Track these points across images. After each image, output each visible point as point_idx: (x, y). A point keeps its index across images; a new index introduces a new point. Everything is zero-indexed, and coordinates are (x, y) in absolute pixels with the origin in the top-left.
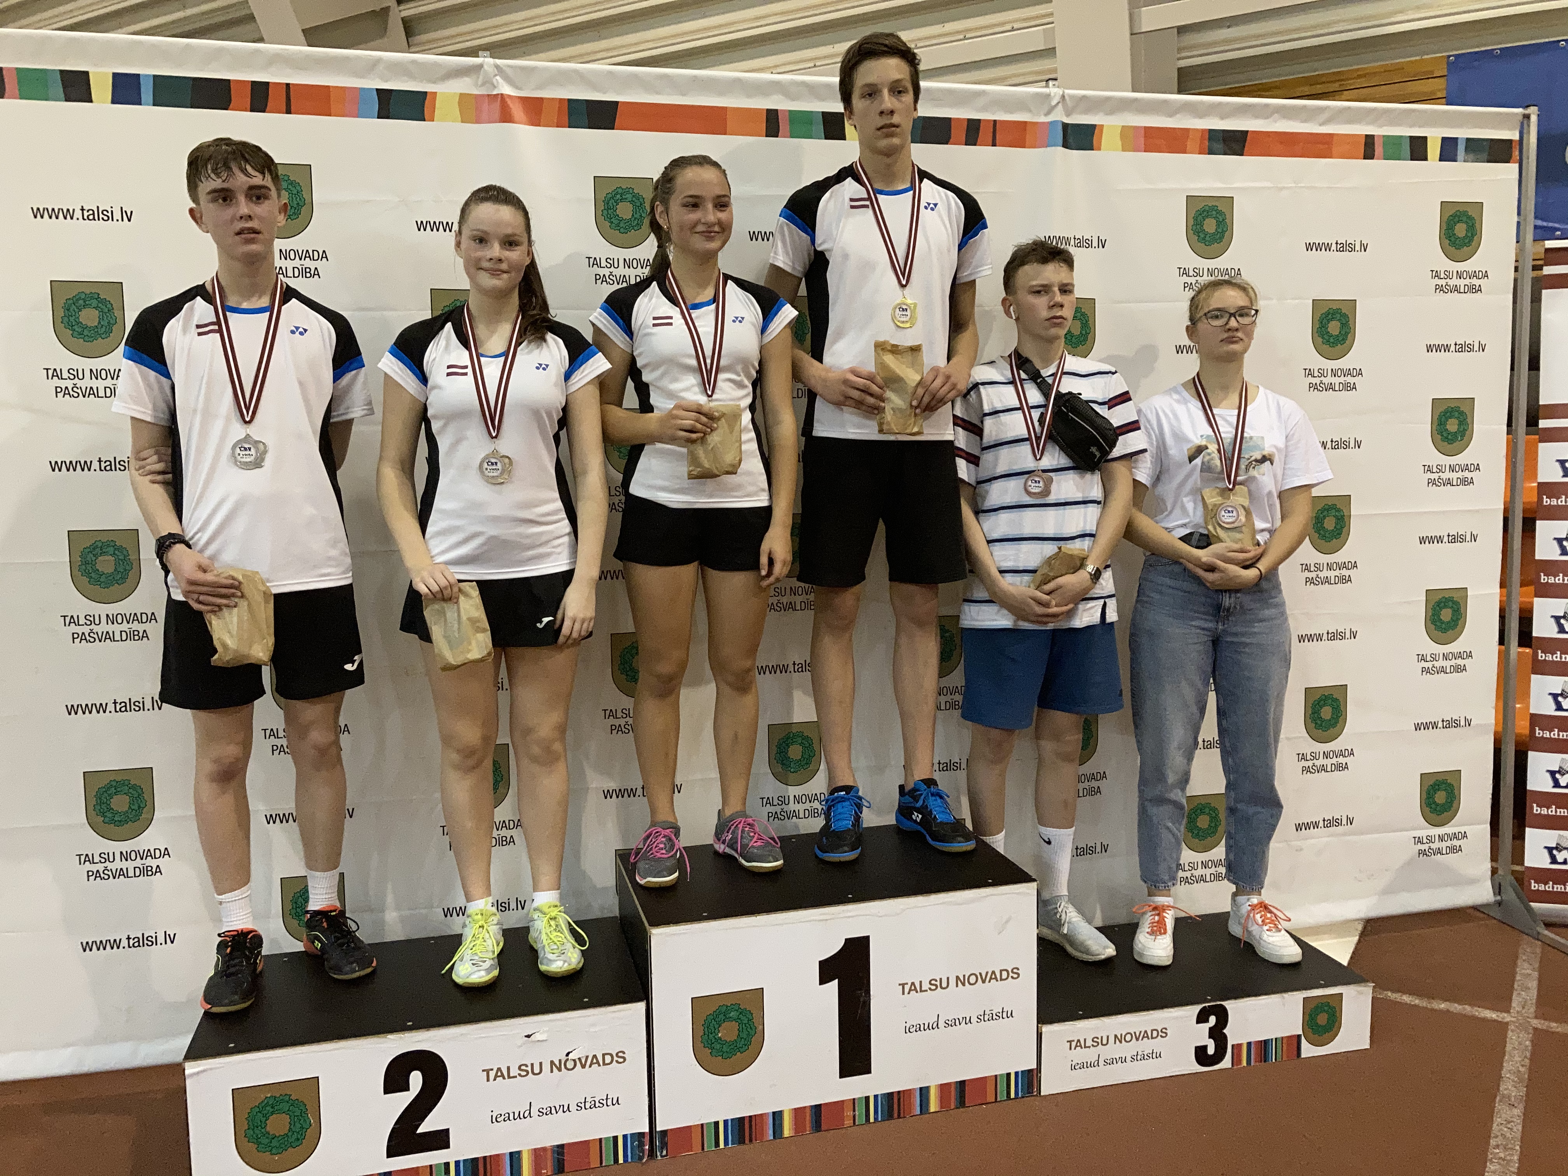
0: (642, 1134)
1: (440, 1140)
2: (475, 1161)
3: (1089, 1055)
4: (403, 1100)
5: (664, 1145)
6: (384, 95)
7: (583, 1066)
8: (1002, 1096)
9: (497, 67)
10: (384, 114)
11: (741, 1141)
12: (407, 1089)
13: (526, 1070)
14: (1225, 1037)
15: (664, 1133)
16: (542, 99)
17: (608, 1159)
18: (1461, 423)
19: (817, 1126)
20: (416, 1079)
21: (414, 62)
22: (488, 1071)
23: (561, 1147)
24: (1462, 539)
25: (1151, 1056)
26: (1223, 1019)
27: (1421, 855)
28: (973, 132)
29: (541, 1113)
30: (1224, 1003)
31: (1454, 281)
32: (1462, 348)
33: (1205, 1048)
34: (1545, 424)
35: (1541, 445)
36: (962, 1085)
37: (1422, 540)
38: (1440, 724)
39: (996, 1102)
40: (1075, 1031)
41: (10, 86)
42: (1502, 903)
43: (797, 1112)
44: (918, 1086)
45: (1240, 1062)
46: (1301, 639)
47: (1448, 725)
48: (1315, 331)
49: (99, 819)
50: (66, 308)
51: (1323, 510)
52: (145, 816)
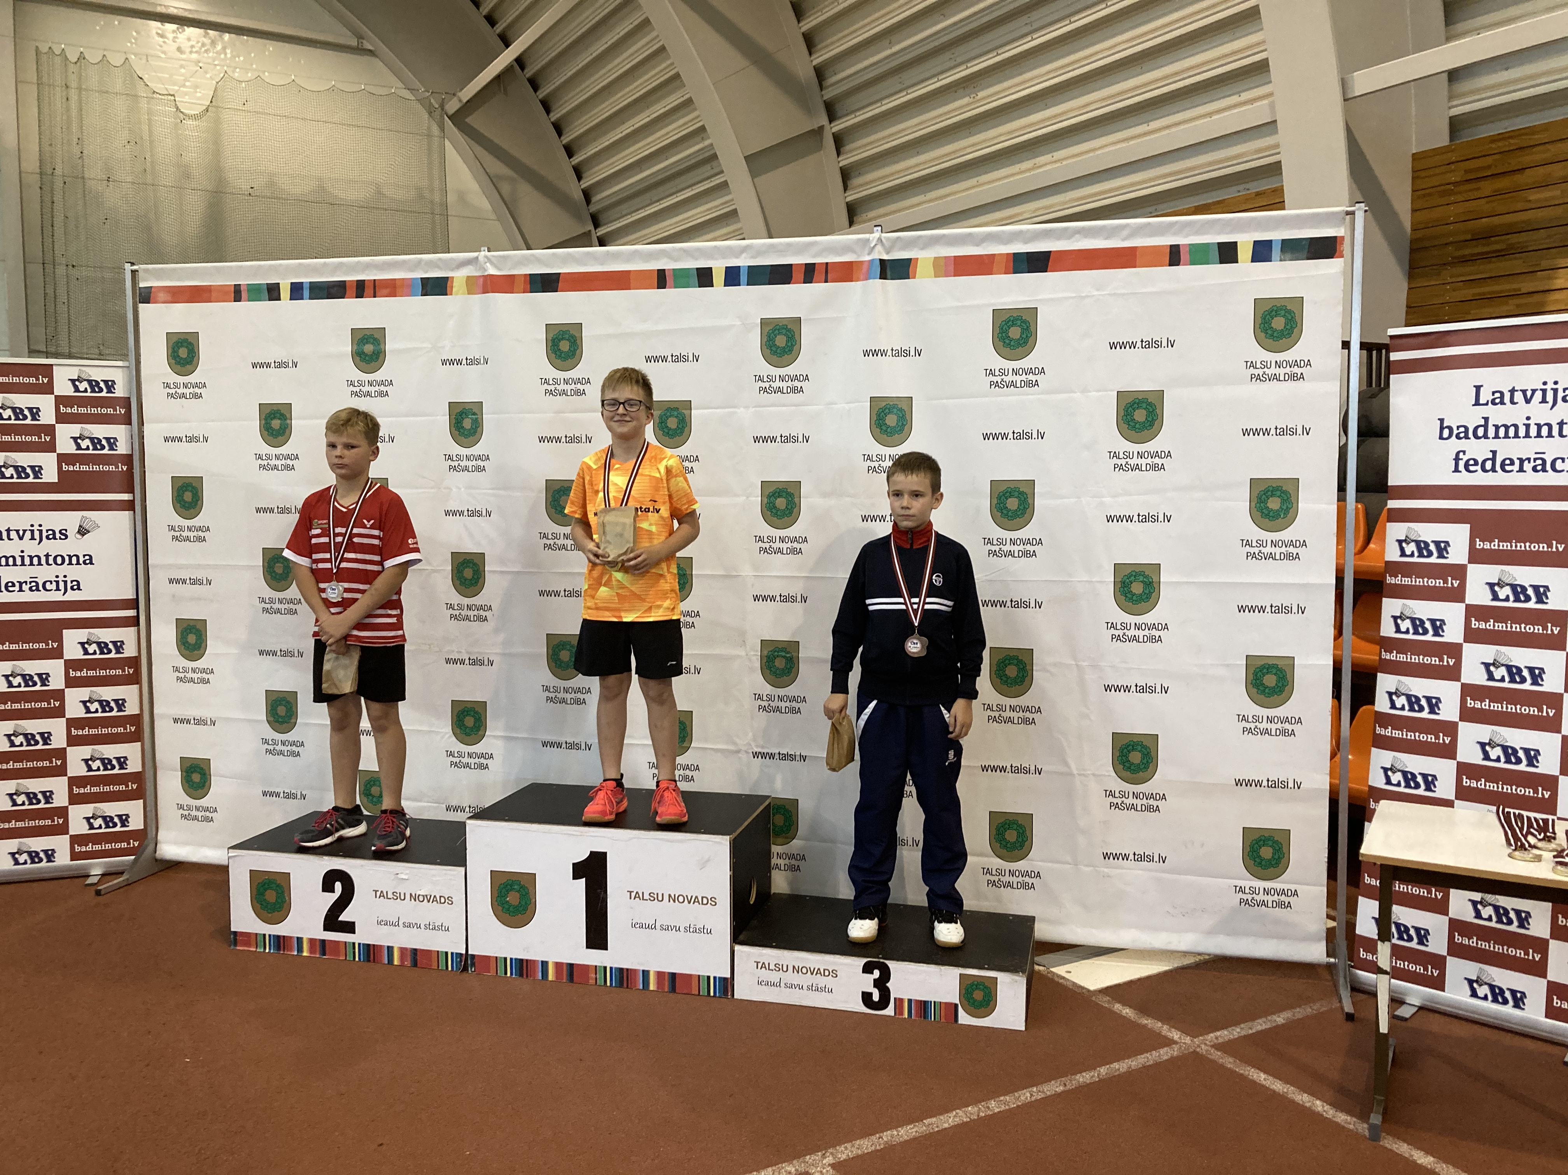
0: (461, 954)
1: (349, 928)
2: (369, 945)
3: (774, 977)
4: (332, 897)
5: (473, 964)
6: (424, 281)
7: (429, 901)
8: (704, 992)
10: (424, 293)
11: (521, 975)
12: (333, 892)
13: (397, 896)
14: (888, 990)
15: (473, 956)
16: (514, 275)
17: (442, 966)
18: (1283, 501)
19: (571, 978)
20: (338, 886)
21: (440, 259)
22: (376, 891)
23: (416, 950)
24: (1287, 610)
25: (823, 989)
26: (886, 974)
27: (1243, 904)
28: (810, 273)
29: (404, 926)
30: (887, 962)
31: (1273, 370)
32: (1283, 432)
33: (871, 994)
34: (1392, 504)
35: (1388, 524)
36: (673, 976)
37: (1241, 609)
38: (1265, 783)
39: (699, 995)
40: (761, 955)
41: (244, 295)
42: (1334, 964)
43: (558, 965)
44: (642, 968)
45: (902, 1013)
46: (1108, 688)
47: (1274, 785)
48: (1120, 419)
49: (272, 719)
50: (266, 419)
51: (1129, 576)
52: (293, 721)
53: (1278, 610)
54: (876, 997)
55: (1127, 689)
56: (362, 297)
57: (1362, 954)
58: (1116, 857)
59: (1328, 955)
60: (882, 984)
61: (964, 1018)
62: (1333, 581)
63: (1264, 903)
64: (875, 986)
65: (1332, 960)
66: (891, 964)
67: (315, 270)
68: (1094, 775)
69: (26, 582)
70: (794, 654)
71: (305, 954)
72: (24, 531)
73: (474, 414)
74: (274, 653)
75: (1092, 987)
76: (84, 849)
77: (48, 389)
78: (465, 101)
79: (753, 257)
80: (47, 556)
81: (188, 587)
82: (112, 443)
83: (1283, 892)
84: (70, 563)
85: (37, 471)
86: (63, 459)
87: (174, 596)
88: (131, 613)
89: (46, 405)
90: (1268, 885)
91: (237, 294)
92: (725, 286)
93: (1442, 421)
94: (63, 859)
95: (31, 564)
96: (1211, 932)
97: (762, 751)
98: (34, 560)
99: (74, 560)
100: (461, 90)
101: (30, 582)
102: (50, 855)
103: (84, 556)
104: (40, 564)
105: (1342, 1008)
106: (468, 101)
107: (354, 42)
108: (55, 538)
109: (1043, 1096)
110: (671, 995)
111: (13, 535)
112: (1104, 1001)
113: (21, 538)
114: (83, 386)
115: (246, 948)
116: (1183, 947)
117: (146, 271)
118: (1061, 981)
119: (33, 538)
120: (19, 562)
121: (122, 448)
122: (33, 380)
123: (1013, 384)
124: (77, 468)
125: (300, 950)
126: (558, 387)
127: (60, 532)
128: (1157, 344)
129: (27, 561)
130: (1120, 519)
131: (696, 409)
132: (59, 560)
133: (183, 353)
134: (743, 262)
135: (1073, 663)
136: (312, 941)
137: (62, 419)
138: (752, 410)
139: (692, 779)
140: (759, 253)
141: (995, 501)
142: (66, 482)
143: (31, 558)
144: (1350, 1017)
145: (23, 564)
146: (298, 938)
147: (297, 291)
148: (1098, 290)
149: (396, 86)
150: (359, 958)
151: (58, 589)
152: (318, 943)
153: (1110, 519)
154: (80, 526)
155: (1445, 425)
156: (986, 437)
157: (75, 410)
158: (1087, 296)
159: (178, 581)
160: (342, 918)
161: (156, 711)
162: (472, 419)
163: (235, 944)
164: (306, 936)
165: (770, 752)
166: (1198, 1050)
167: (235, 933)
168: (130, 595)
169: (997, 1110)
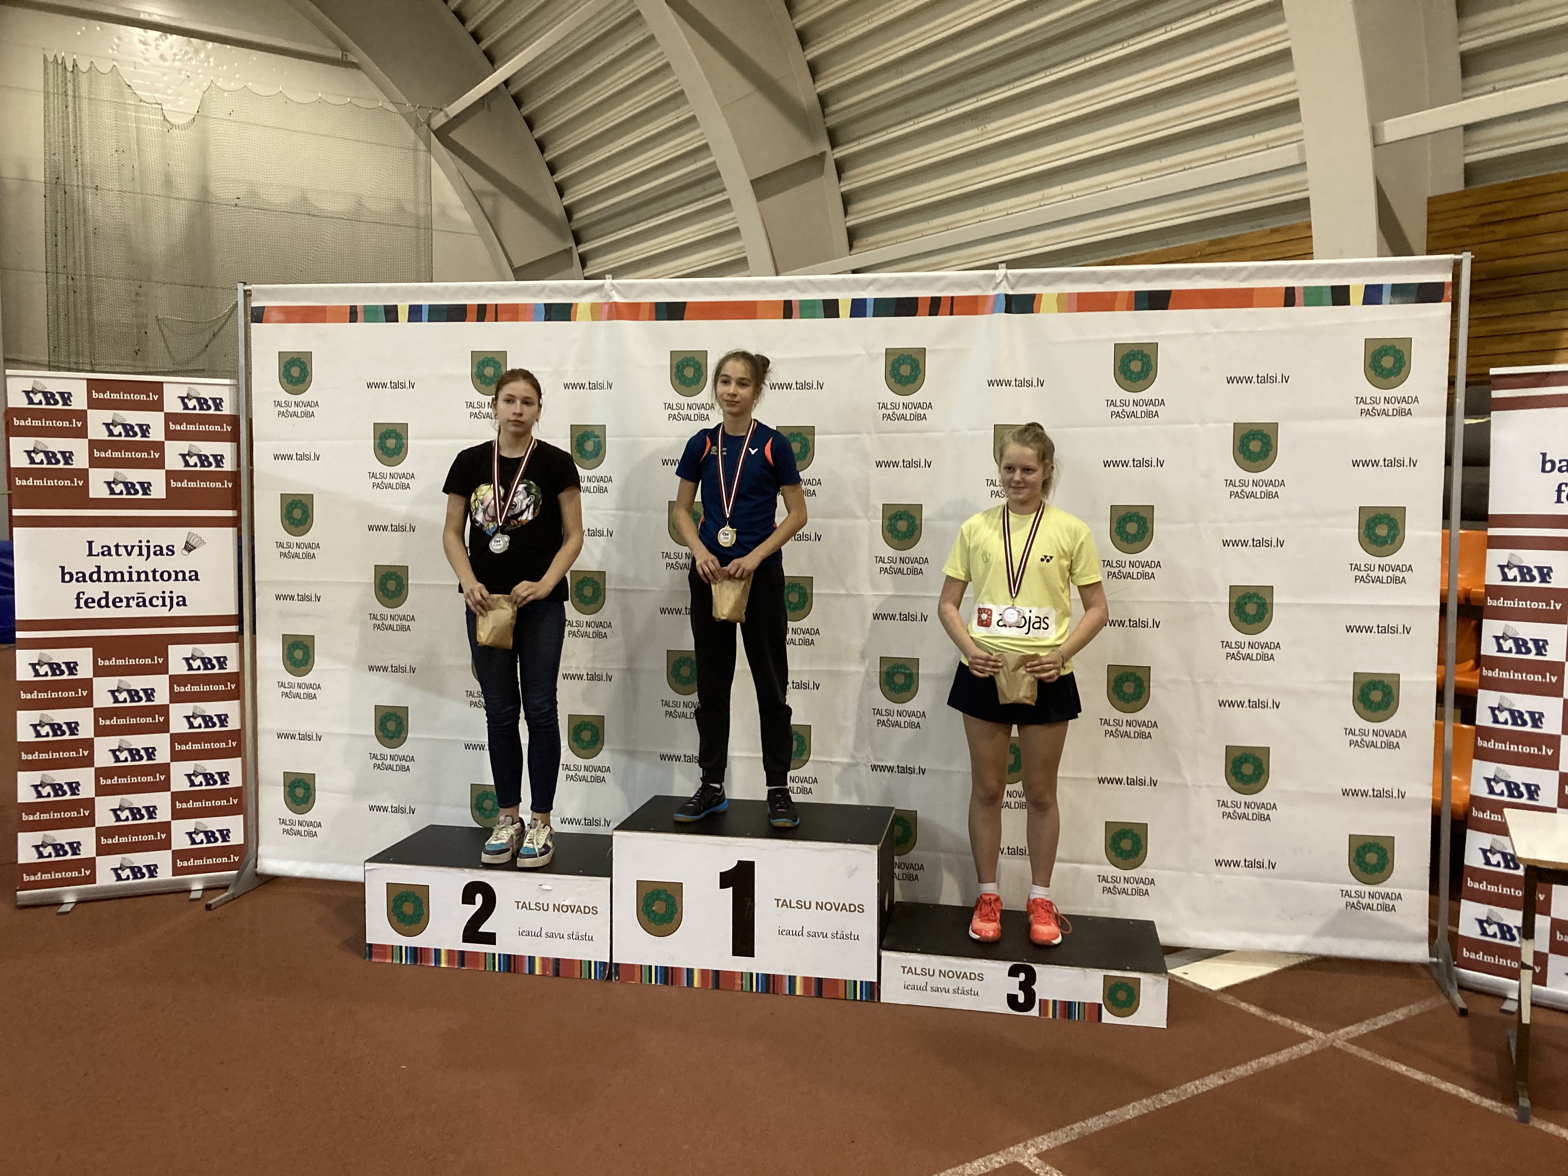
0: (606, 963)
1: (490, 938)
2: (509, 956)
3: (920, 981)
4: (472, 909)
5: (617, 973)
6: (548, 306)
7: (572, 911)
8: (850, 996)
9: (613, 285)
10: (548, 319)
11: (666, 983)
12: (474, 903)
13: (540, 907)
14: (1033, 992)
15: (617, 965)
16: (639, 304)
17: (585, 975)
18: (1391, 528)
19: (717, 986)
20: (479, 898)
21: (565, 286)
22: (518, 903)
23: (558, 960)
24: (1394, 630)
25: (970, 992)
26: (1031, 977)
27: (1349, 907)
28: (935, 306)
29: (547, 936)
30: (1032, 965)
31: (1382, 406)
32: (1391, 463)
33: (1016, 996)
34: (1493, 532)
35: (1488, 551)
36: (820, 981)
37: (1349, 629)
38: (1370, 793)
39: (845, 999)
40: (909, 960)
41: (360, 315)
42: (1436, 964)
43: (704, 972)
44: (788, 974)
45: (1046, 1014)
46: (1222, 704)
47: (1379, 794)
48: (1236, 449)
49: (381, 734)
50: (380, 438)
51: (1244, 597)
52: (403, 735)
53: (1385, 630)
54: (1021, 999)
55: (1241, 704)
56: (483, 321)
57: (1466, 953)
58: (1228, 863)
59: (1431, 956)
60: (1027, 987)
61: (1108, 1018)
62: (1438, 604)
63: (1369, 907)
64: (1020, 989)
65: (1435, 960)
66: (1037, 968)
67: (435, 293)
68: (1208, 786)
69: (133, 598)
70: (914, 671)
71: (443, 965)
72: (133, 547)
73: (597, 437)
74: (385, 669)
75: (1214, 987)
76: (185, 864)
77: (158, 406)
78: (452, 115)
79: (880, 290)
80: (154, 572)
81: (296, 603)
82: (219, 460)
83: (1388, 896)
84: (176, 579)
85: (146, 487)
86: (171, 475)
87: (281, 612)
88: (234, 629)
89: (156, 422)
90: (1373, 889)
91: (353, 315)
92: (851, 316)
93: (1544, 455)
94: (165, 874)
95: (139, 580)
96: (1319, 934)
97: (880, 764)
98: (142, 576)
99: (180, 576)
100: (448, 106)
101: (138, 598)
102: (152, 870)
103: (190, 572)
104: (147, 580)
105: (1453, 1005)
106: (455, 117)
107: (338, 54)
108: (162, 554)
109: (1207, 1089)
110: (818, 999)
111: (122, 550)
112: (1229, 999)
113: (129, 554)
114: (192, 403)
115: (382, 961)
116: (1291, 948)
117: (258, 290)
118: (1181, 982)
119: (141, 554)
120: (126, 577)
121: (228, 466)
122: (143, 397)
123: (1133, 414)
124: (185, 484)
125: (438, 960)
126: (682, 412)
127: (167, 548)
128: (1272, 380)
129: (135, 577)
130: (1235, 543)
131: (819, 434)
132: (166, 576)
133: (295, 372)
134: (869, 294)
135: (1189, 679)
136: (450, 953)
137: (171, 435)
138: (875, 436)
139: (810, 791)
140: (887, 285)
141: (1115, 525)
142: (174, 499)
143: (139, 574)
144: (1463, 1012)
145: (131, 580)
146: (435, 949)
147: (415, 313)
148: (1216, 327)
149: (382, 102)
150: (499, 968)
151: (164, 605)
152: (456, 954)
153: (1226, 543)
154: (187, 542)
155: (1548, 458)
156: (1107, 464)
157: (183, 427)
158: (1206, 334)
159: (285, 597)
160: (484, 928)
161: (259, 726)
162: (595, 442)
163: (371, 957)
164: (444, 947)
165: (889, 764)
166: (1335, 1044)
167: (371, 945)
168: (233, 611)
169: (1170, 1103)
